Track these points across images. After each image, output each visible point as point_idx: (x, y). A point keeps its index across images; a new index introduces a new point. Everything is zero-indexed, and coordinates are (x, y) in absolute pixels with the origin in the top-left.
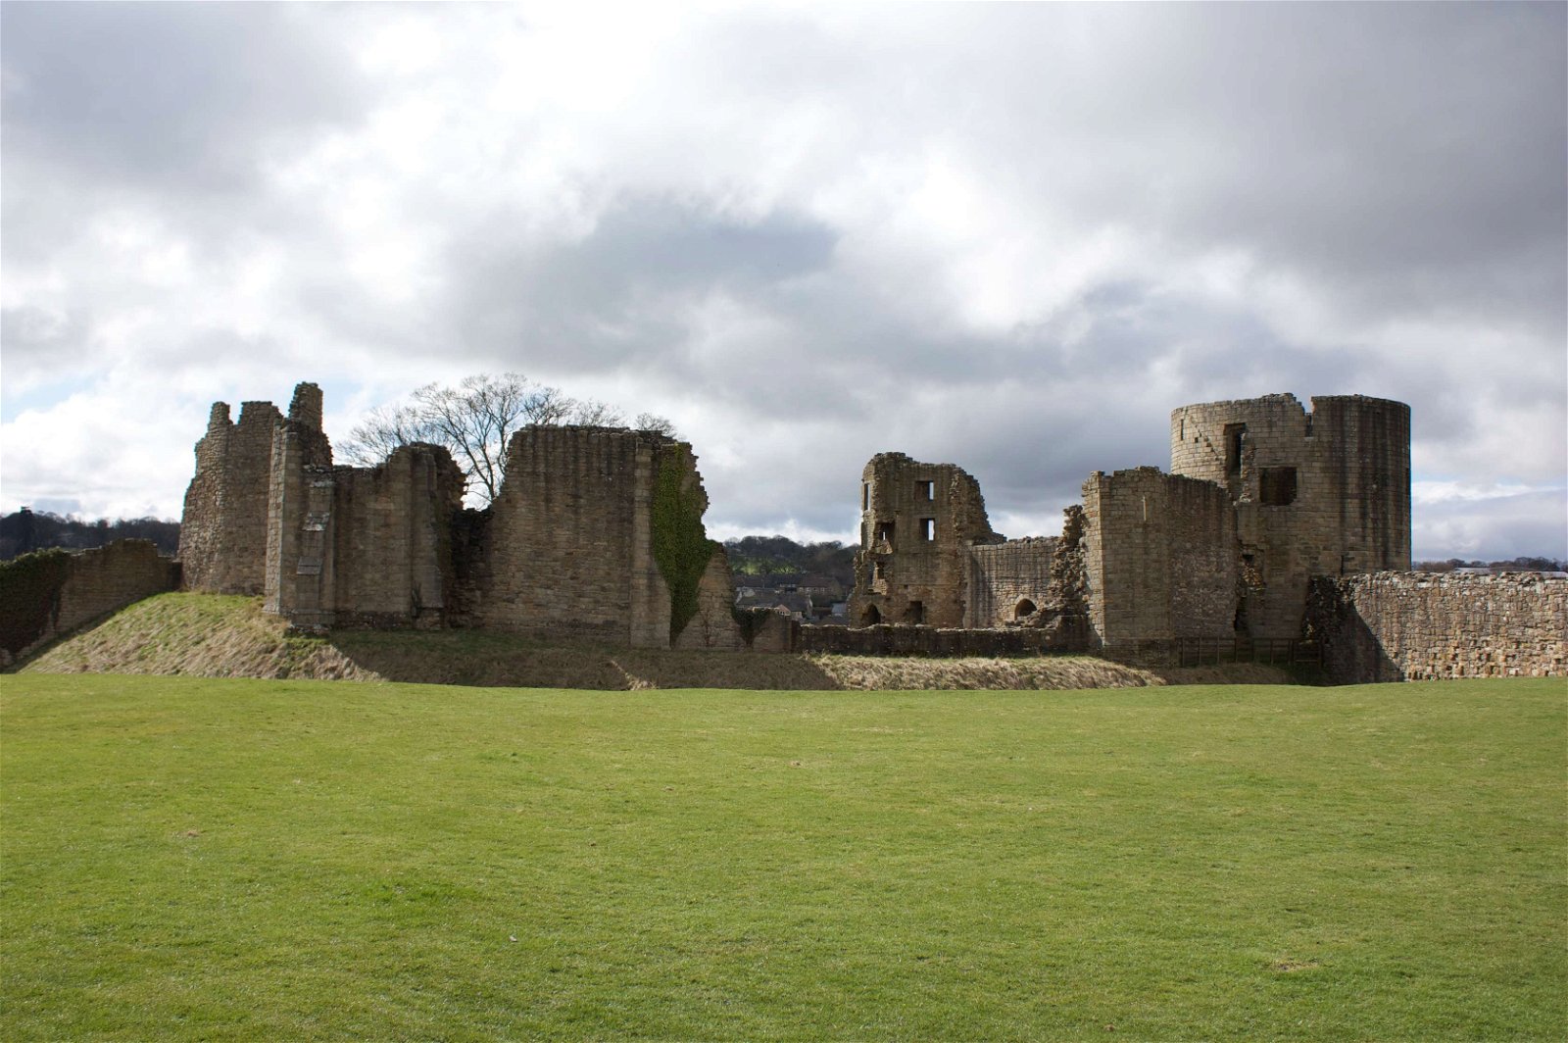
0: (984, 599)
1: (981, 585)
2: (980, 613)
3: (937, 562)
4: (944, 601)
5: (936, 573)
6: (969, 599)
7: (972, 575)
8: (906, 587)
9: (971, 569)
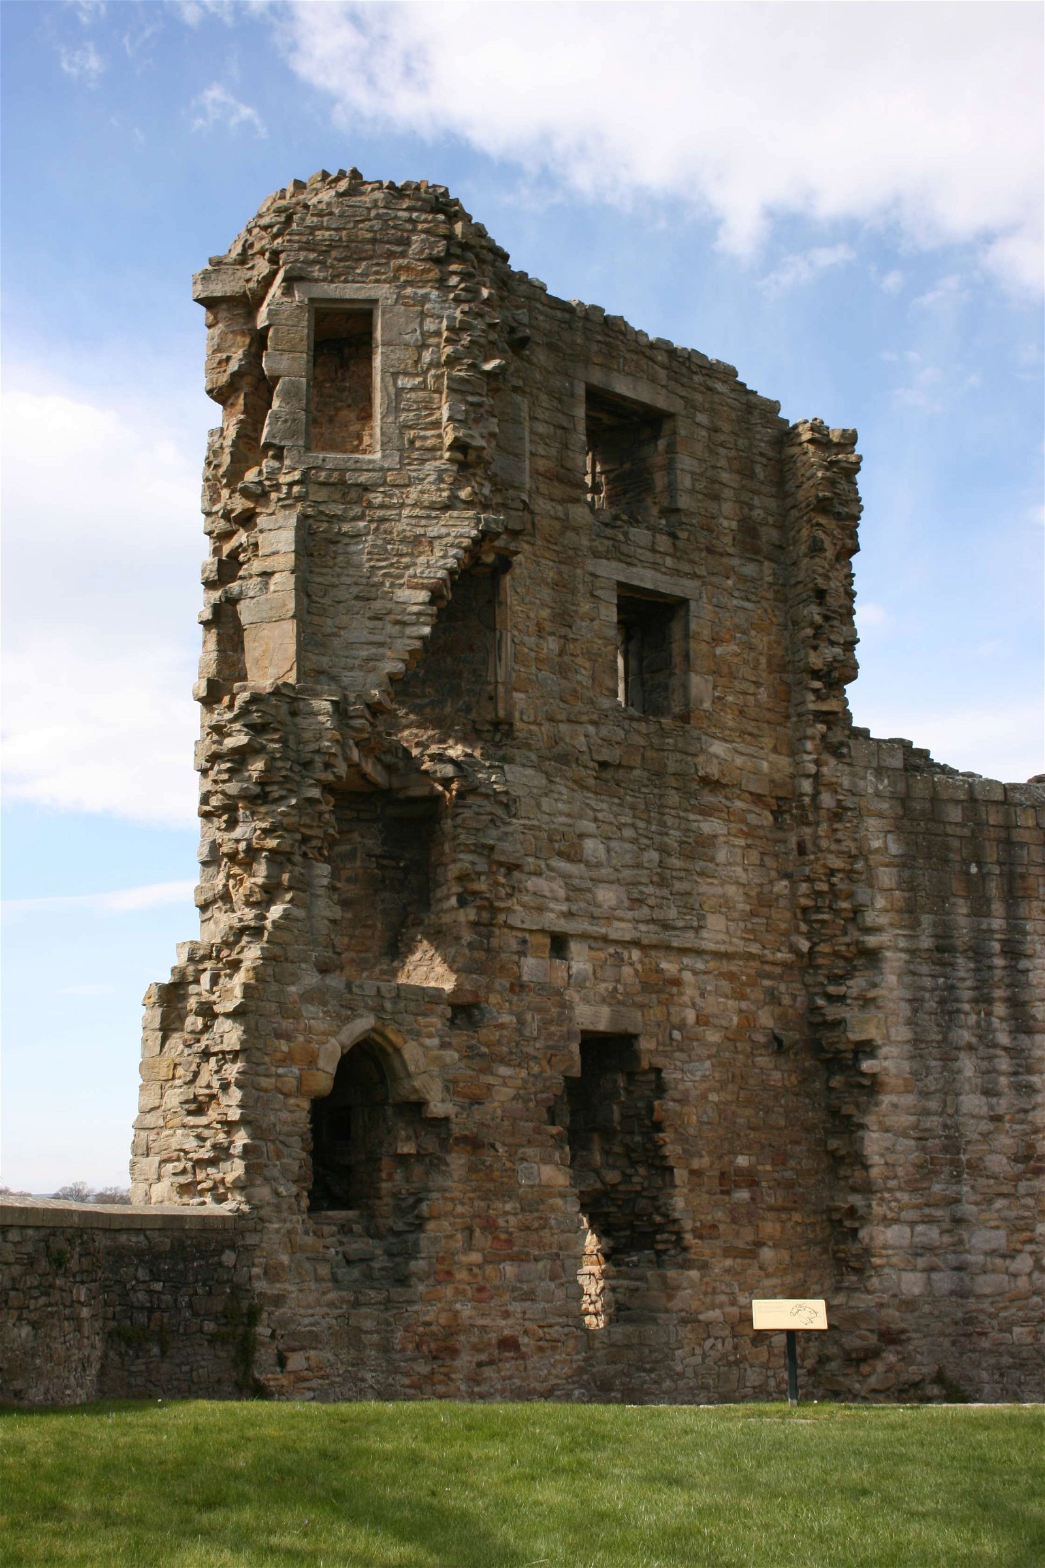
0: (984, 1035)
1: (963, 966)
2: (972, 1102)
3: (709, 826)
4: (732, 1038)
5: (707, 889)
6: (902, 1033)
7: (910, 912)
8: (559, 944)
9: (909, 886)
